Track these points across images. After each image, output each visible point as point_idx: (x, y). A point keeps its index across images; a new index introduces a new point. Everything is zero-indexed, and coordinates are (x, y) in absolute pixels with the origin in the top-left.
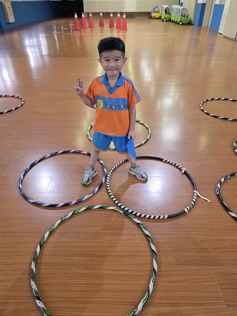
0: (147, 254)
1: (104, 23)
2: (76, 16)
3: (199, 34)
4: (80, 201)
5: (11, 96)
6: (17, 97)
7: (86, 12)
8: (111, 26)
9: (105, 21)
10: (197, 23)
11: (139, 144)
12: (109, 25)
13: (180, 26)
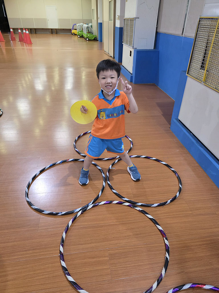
13: (88, 41)
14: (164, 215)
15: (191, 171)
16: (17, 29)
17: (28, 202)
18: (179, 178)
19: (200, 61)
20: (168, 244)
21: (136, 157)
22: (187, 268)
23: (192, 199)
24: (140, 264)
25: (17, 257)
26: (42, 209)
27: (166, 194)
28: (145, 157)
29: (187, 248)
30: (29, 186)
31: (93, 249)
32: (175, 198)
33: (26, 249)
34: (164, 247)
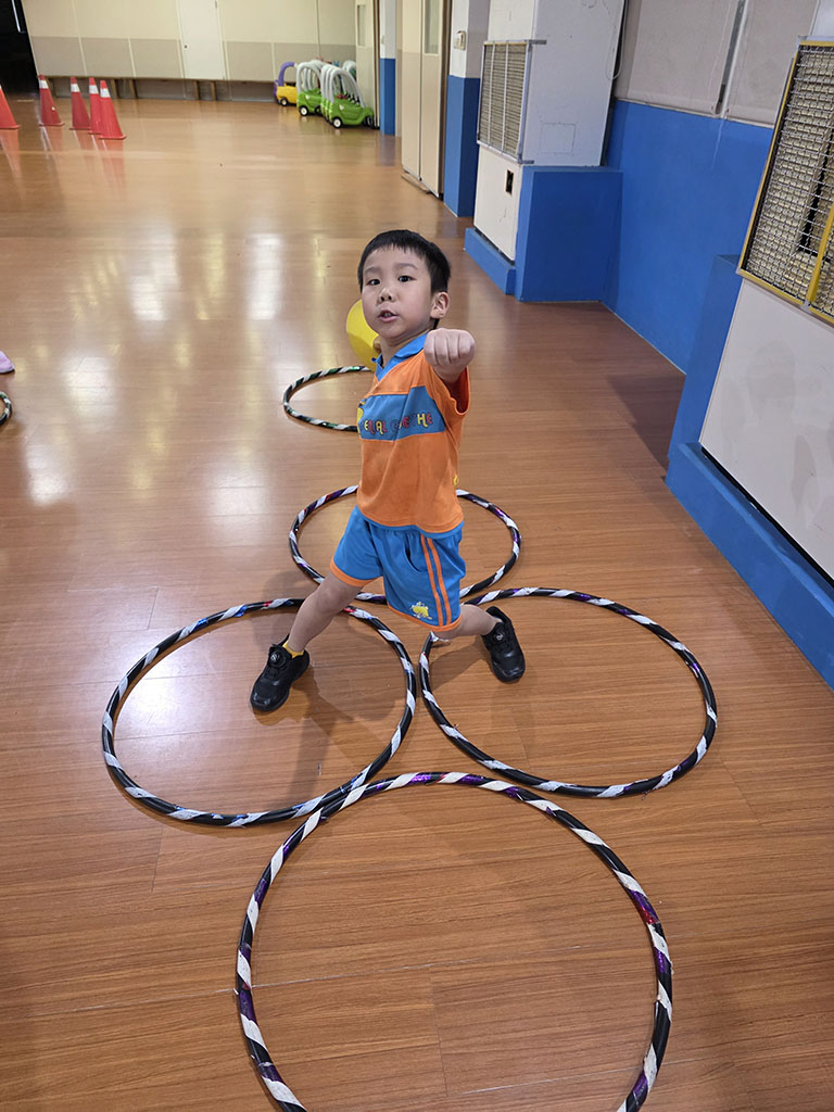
7: (46, 73)
8: (79, 125)
12: (70, 123)
13: (339, 131)
14: (648, 830)
15: (752, 652)
16: (67, 80)
17: (112, 769)
18: (703, 683)
19: (797, 217)
20: (664, 950)
21: (533, 594)
22: (744, 1047)
23: (757, 765)
24: (558, 1030)
25: (71, 995)
26: (170, 800)
27: (654, 747)
28: (570, 597)
29: (741, 969)
30: (116, 705)
31: (371, 965)
32: (689, 764)
33: (105, 963)
34: (650, 965)
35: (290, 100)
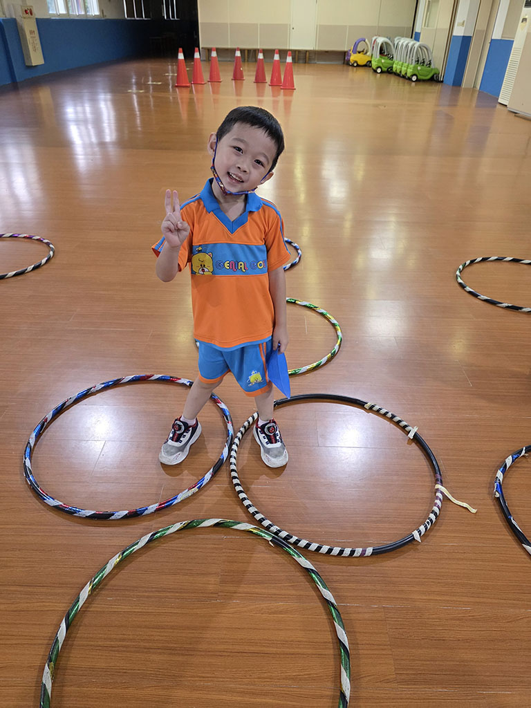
0: (327, 652)
1: (244, 74)
2: (181, 56)
3: (455, 105)
4: (167, 506)
5: (24, 237)
6: (37, 240)
7: (204, 46)
8: (260, 80)
9: (246, 68)
10: (450, 79)
11: (315, 364)
13: (413, 84)
35: (359, 63)
